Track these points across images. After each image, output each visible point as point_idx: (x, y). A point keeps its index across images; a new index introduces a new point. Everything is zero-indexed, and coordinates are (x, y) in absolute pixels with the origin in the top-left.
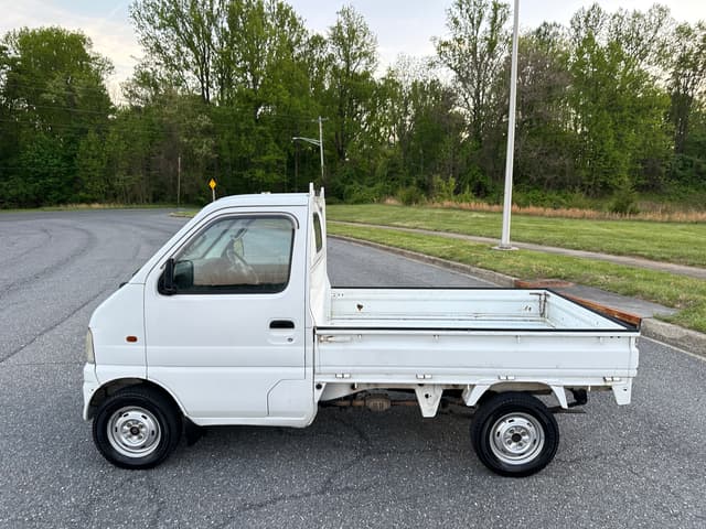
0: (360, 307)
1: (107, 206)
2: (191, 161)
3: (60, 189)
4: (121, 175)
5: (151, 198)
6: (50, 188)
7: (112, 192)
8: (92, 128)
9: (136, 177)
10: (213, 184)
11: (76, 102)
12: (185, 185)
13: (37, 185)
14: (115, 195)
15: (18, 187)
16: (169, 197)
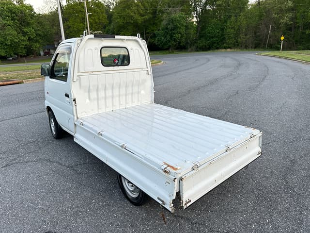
1: (233, 50)
2: (277, 27)
3: (218, 43)
4: (241, 36)
5: (254, 46)
6: (214, 43)
8: (233, 15)
9: (248, 37)
10: (282, 38)
11: (229, 3)
12: (271, 39)
13: (210, 41)
14: (238, 45)
15: (203, 42)
16: (262, 45)
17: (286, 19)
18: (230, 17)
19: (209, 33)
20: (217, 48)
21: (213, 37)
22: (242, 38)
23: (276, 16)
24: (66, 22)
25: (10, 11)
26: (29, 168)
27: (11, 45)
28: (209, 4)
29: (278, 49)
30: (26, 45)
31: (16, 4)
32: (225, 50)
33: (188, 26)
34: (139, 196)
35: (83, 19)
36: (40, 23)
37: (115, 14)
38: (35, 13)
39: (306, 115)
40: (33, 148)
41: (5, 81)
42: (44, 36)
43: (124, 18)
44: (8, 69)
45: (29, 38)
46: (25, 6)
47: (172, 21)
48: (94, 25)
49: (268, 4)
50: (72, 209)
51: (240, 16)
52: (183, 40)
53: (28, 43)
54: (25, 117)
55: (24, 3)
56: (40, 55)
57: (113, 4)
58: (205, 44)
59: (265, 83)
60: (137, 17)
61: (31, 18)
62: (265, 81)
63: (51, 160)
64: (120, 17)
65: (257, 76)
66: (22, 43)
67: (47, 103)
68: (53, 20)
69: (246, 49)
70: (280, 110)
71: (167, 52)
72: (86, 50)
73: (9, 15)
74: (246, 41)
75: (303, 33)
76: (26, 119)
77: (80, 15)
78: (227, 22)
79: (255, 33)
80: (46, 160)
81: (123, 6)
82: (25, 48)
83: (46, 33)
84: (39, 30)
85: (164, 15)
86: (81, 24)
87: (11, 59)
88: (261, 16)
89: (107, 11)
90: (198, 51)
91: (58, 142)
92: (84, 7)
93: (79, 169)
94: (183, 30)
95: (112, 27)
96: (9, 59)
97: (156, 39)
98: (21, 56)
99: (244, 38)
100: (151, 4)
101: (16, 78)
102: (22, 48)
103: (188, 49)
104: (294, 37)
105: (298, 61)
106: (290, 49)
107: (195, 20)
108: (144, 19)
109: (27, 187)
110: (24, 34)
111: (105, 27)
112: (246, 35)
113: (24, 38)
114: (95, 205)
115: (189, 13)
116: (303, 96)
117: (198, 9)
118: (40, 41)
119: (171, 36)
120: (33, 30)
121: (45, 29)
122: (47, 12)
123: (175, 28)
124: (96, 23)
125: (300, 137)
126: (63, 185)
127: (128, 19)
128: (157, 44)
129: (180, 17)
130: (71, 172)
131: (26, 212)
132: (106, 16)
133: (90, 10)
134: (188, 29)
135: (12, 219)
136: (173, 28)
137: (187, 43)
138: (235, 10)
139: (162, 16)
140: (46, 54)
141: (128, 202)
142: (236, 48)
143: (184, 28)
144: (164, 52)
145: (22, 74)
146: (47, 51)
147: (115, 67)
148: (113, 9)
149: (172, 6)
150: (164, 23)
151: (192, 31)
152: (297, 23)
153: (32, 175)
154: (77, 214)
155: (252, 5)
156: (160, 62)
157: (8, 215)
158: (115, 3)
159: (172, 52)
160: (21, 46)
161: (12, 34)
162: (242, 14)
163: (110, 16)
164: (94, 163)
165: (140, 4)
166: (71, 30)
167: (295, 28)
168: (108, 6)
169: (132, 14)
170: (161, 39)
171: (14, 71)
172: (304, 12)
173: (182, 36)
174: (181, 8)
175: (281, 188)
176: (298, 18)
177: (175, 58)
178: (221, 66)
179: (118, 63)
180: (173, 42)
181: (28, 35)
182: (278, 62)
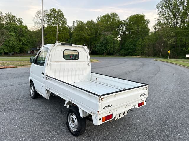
0: (97, 79)
1: (141, 57)
2: (166, 45)
3: (132, 52)
4: (146, 49)
5: (153, 55)
6: (130, 52)
7: (143, 53)
8: (141, 38)
9: (149, 50)
10: (169, 52)
11: (139, 31)
12: (163, 52)
13: (127, 51)
14: (144, 54)
15: (123, 52)
16: (158, 55)
17: (171, 41)
18: (139, 38)
19: (127, 47)
20: (131, 55)
21: (129, 49)
22: (146, 50)
23: (165, 39)
24: (45, 36)
25: (14, 28)
26: (16, 113)
27: (11, 46)
28: (127, 31)
29: (167, 58)
30: (20, 47)
31: (18, 24)
32: (135, 56)
33: (115, 42)
34: (77, 130)
35: (56, 35)
36: (30, 36)
37: (74, 33)
38: (28, 30)
39: (179, 94)
40: (19, 102)
41: (6, 66)
42: (32, 43)
43: (79, 36)
44: (8, 60)
45: (23, 43)
46: (23, 26)
47: (105, 39)
48: (61, 39)
49: (160, 33)
50: (38, 135)
51: (145, 38)
52: (112, 49)
53: (22, 46)
54: (16, 86)
55: (23, 24)
56: (28, 53)
57: (73, 28)
58: (124, 52)
59: (157, 76)
60: (86, 36)
61: (26, 32)
62: (157, 74)
63: (29, 109)
64: (77, 35)
65: (153, 72)
66: (19, 46)
67: (30, 78)
68: (38, 34)
69: (149, 57)
70: (164, 91)
71: (102, 55)
72: (56, 51)
73: (14, 30)
74: (148, 52)
75: (181, 50)
76: (16, 87)
77: (54, 33)
78: (137, 41)
79: (154, 48)
80: (26, 109)
81: (79, 29)
82: (19, 49)
83: (33, 41)
84: (29, 39)
85: (102, 36)
86: (54, 38)
87: (10, 54)
88: (157, 39)
89: (70, 32)
90: (120, 56)
91: (33, 100)
92: (56, 29)
93: (44, 115)
94: (112, 44)
95: (71, 40)
96: (9, 54)
97: (96, 48)
98: (16, 53)
99: (147, 50)
100: (95, 29)
101: (13, 65)
102: (18, 48)
103: (114, 55)
104: (176, 51)
105: (178, 65)
106: (174, 58)
107: (119, 39)
108: (90, 37)
109: (14, 122)
110: (20, 41)
111: (68, 40)
112: (148, 49)
113: (20, 43)
114: (51, 134)
115: (116, 35)
116: (178, 84)
117: (121, 33)
118: (29, 45)
119: (105, 47)
120: (26, 39)
121: (33, 39)
122: (35, 30)
123: (107, 43)
124: (63, 37)
125: (174, 105)
126: (34, 123)
127: (81, 36)
128: (96, 51)
129: (110, 37)
130: (39, 116)
131: (12, 135)
132: (69, 34)
133: (59, 30)
134: (115, 44)
135: (3, 139)
136: (106, 43)
137: (114, 52)
138: (142, 35)
139: (100, 36)
140: (31, 52)
141: (70, 134)
142: (143, 56)
143: (113, 43)
144: (101, 55)
145: (16, 63)
146: (32, 51)
147: (71, 60)
148: (73, 31)
149: (106, 31)
150: (101, 40)
151: (117, 45)
152: (177, 44)
153: (17, 117)
154: (41, 138)
155: (152, 33)
156: (98, 60)
157: (2, 136)
158: (74, 28)
159: (105, 56)
160: (17, 47)
161: (13, 40)
162: (146, 37)
163: (71, 35)
164: (53, 112)
165: (88, 29)
166: (48, 40)
167: (177, 46)
168: (70, 29)
169: (84, 34)
170: (99, 48)
171: (12, 61)
172: (181, 38)
173: (111, 48)
174: (111, 32)
175: (158, 131)
176: (178, 41)
177: (107, 59)
178: (133, 65)
179: (72, 58)
180: (106, 51)
181: (22, 41)
182: (166, 65)
